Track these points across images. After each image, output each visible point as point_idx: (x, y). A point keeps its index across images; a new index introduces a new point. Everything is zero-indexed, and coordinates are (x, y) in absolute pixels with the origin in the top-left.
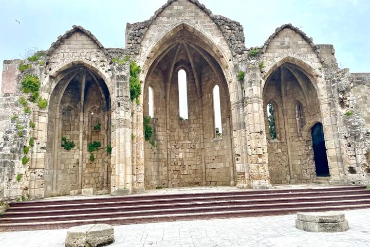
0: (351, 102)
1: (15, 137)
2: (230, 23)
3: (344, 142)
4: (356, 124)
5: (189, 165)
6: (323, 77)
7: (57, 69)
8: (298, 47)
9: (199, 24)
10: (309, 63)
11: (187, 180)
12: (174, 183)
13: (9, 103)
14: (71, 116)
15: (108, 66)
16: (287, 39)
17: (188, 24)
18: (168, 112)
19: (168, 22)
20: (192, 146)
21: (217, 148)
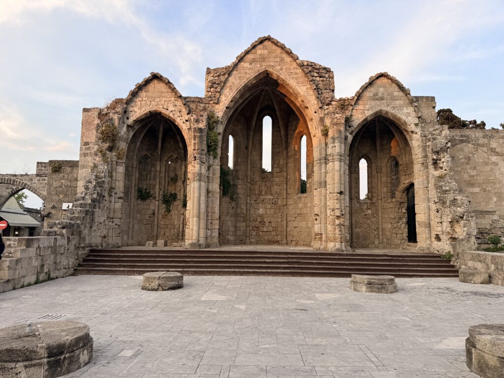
0: (445, 164)
1: (95, 186)
2: (318, 69)
3: (434, 207)
4: (447, 188)
5: (270, 222)
6: (419, 133)
7: (135, 119)
8: (393, 99)
9: (284, 70)
10: (404, 118)
11: (266, 238)
12: (252, 240)
13: (88, 152)
14: (148, 165)
15: (186, 116)
16: (381, 90)
17: (271, 70)
18: (249, 163)
19: (250, 69)
20: (274, 202)
21: (300, 205)
